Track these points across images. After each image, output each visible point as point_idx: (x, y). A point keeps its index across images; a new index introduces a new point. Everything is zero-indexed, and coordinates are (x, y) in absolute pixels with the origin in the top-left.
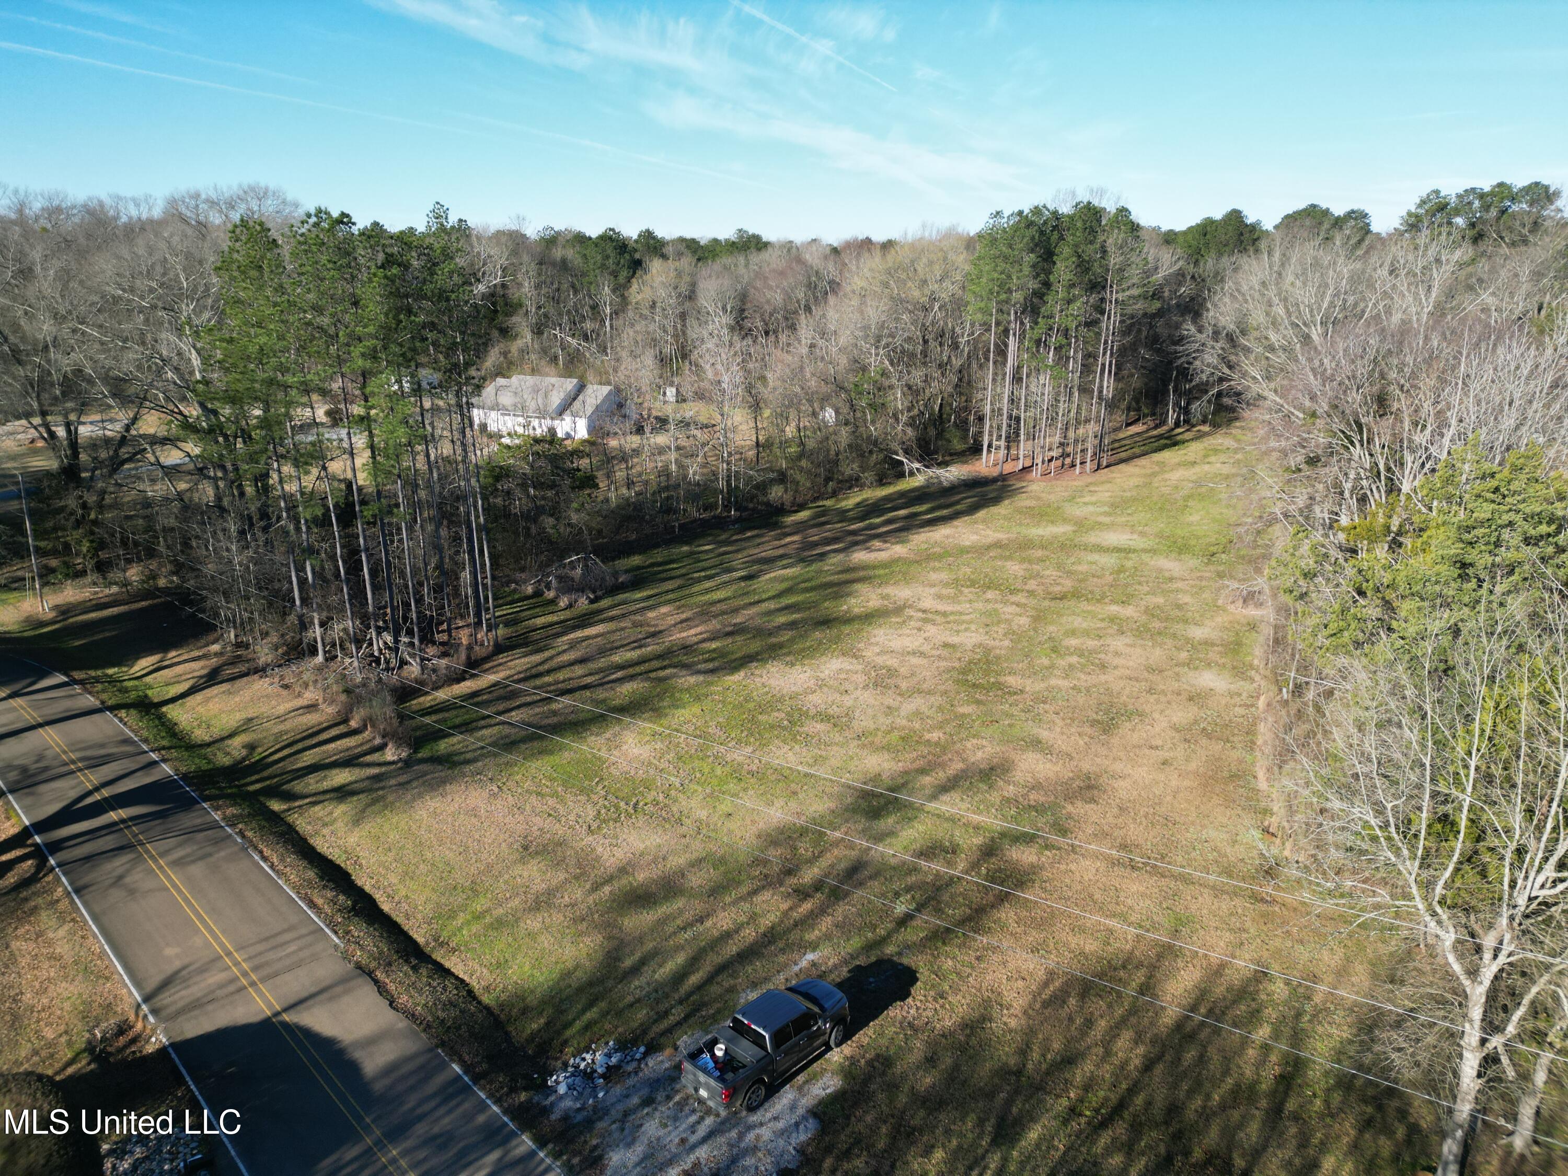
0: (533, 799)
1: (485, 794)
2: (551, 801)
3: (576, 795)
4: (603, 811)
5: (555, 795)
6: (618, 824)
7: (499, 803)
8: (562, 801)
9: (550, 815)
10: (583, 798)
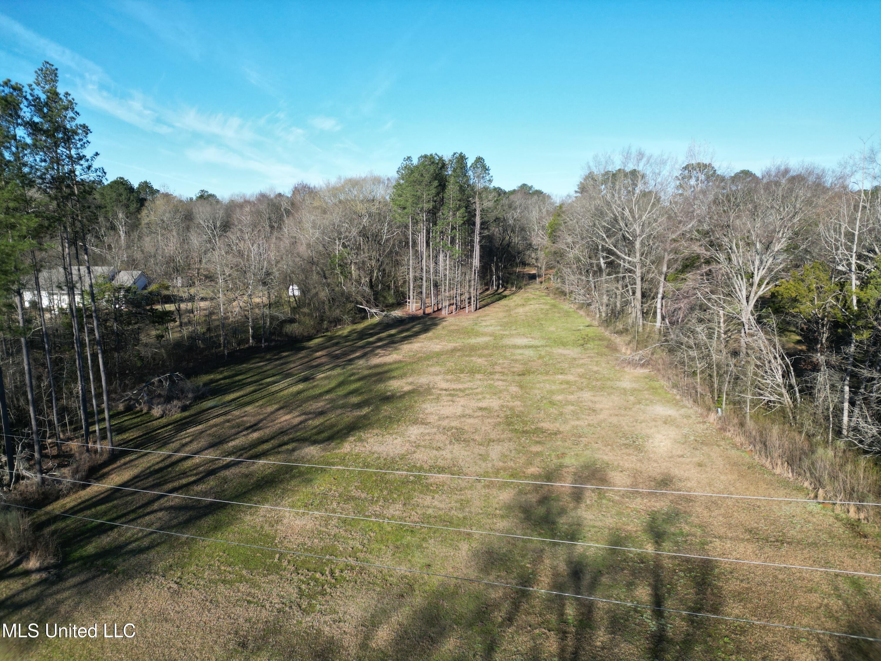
0: (221, 588)
1: (166, 594)
2: (243, 587)
3: (265, 576)
4: (303, 587)
5: (241, 579)
6: (328, 597)
7: (186, 600)
8: (254, 585)
9: (249, 602)
10: (274, 577)
